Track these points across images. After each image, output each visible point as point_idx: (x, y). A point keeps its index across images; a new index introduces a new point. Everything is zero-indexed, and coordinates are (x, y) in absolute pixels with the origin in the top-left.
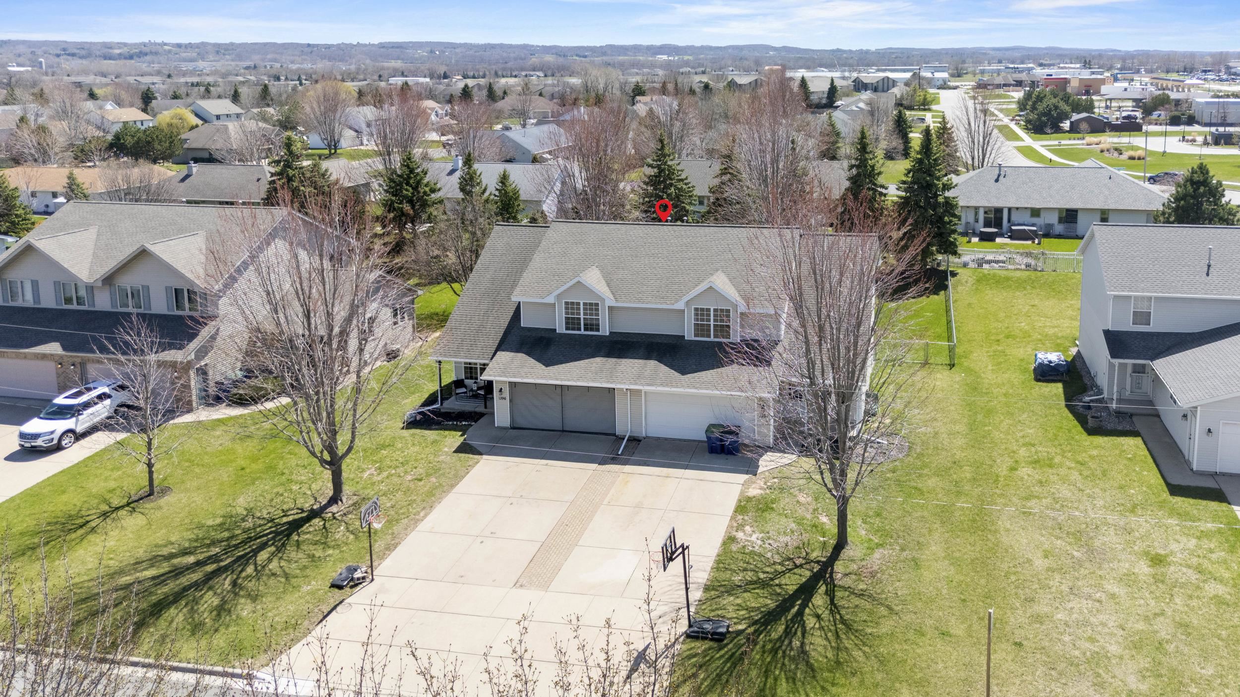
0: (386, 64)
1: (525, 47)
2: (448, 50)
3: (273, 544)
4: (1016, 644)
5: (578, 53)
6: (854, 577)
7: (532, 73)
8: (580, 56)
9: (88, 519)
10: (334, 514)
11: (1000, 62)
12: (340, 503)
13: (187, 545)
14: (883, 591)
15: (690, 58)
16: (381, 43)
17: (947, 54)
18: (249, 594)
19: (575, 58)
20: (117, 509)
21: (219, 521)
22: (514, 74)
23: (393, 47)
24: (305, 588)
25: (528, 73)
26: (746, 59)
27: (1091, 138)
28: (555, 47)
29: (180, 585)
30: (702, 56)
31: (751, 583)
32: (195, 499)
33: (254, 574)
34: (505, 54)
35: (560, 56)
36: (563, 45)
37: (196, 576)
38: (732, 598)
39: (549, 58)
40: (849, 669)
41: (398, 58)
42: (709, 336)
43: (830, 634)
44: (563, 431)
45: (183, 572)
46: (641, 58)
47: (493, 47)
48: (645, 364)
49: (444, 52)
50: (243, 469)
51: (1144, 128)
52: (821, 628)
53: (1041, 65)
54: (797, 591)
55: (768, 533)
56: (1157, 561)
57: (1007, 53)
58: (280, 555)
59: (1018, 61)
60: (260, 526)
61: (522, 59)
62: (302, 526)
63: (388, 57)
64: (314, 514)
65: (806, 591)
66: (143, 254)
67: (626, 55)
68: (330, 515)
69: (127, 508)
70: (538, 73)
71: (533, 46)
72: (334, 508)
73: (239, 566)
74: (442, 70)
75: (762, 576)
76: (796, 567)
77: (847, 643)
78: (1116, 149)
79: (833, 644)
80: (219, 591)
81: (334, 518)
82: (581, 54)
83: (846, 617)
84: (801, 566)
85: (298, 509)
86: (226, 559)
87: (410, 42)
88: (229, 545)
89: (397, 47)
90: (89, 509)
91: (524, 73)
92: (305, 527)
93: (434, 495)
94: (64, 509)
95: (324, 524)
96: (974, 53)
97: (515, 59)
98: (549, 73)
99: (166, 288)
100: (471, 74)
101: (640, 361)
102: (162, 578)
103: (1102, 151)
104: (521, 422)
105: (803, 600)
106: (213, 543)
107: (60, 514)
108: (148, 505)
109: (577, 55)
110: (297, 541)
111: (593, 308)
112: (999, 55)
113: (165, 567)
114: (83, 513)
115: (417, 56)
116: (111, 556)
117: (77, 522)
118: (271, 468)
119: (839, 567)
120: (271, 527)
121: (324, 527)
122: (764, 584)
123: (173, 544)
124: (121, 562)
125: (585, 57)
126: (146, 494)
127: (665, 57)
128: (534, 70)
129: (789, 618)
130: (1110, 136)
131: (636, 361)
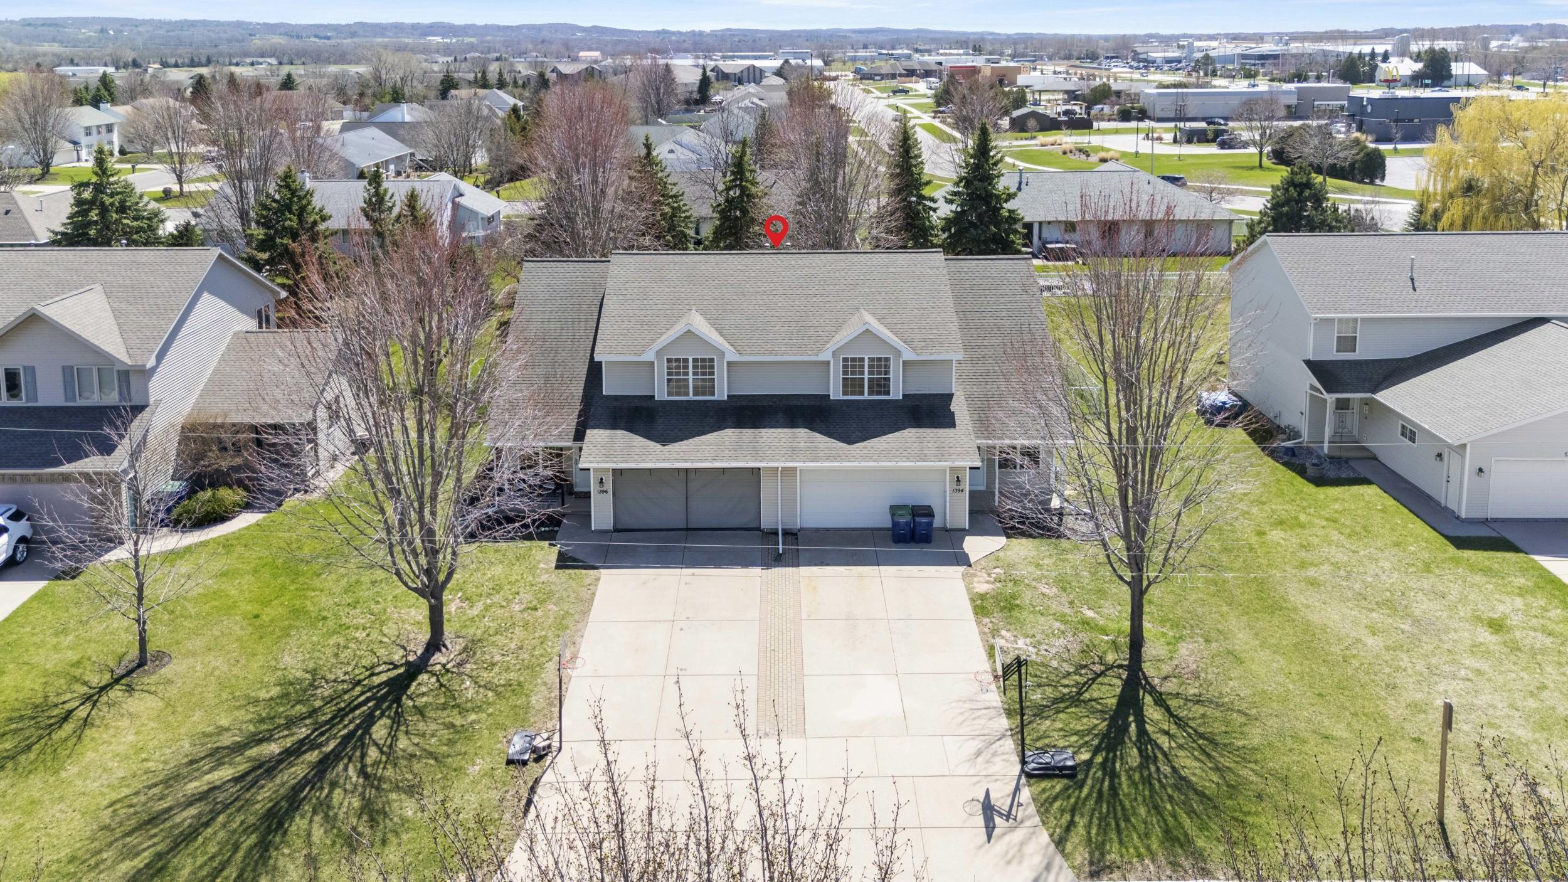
0: (40, 49)
1: (239, 24)
2: (127, 28)
3: (382, 715)
4: (1414, 740)
5: (318, 33)
6: (1174, 680)
7: (261, 60)
8: (320, 38)
9: (68, 706)
10: (444, 666)
11: (865, 47)
12: (444, 650)
13: (252, 728)
14: (1221, 694)
15: (473, 40)
16: (24, 20)
17: (799, 36)
18: (397, 786)
19: (313, 39)
20: (103, 689)
21: (275, 691)
22: (234, 61)
23: (43, 25)
24: (474, 770)
25: (255, 59)
26: (550, 42)
27: (1043, 138)
28: (282, 25)
29: (283, 784)
30: (489, 38)
31: (1056, 701)
32: (213, 664)
33: (384, 758)
34: (213, 35)
35: (292, 37)
36: (293, 23)
37: (299, 770)
38: (1048, 723)
39: (278, 40)
40: (1251, 793)
41: (54, 40)
42: (862, 393)
43: (1196, 753)
44: (687, 529)
45: (273, 768)
46: (406, 40)
47: (193, 24)
48: (794, 434)
49: (121, 31)
50: (257, 616)
51: (1095, 125)
52: (1181, 747)
53: (917, 51)
54: (1119, 704)
55: (1034, 636)
56: (1497, 626)
57: (870, 36)
58: (403, 728)
59: (888, 46)
60: (346, 692)
61: (238, 41)
62: (408, 686)
63: (40, 39)
64: (414, 669)
65: (1129, 701)
66: (33, 319)
67: (383, 35)
68: (438, 667)
69: (117, 687)
70: (269, 60)
71: (250, 23)
72: (439, 658)
73: (354, 749)
74: (129, 56)
75: (1066, 691)
76: (1099, 676)
77: (1226, 762)
78: (1080, 150)
79: (1210, 765)
80: (348, 787)
81: (448, 671)
82: (322, 35)
83: (1201, 730)
84: (1102, 673)
85: (385, 663)
86: (328, 740)
87: (69, 18)
88: (316, 723)
89: (50, 25)
90: (58, 694)
91: (249, 60)
92: (413, 688)
93: (567, 628)
94: (21, 696)
95: (438, 680)
96: (831, 36)
97: (229, 41)
98: (285, 60)
99: (64, 368)
100: (173, 61)
101: (786, 430)
102: (250, 778)
103: (1065, 153)
104: (628, 522)
105: (1135, 715)
106: (291, 723)
107: (17, 705)
108: (147, 680)
109: (316, 36)
110: (415, 706)
111: (705, 366)
112: (861, 38)
113: (240, 765)
114: (53, 699)
115: (81, 36)
116: (143, 756)
117: (55, 712)
118: (297, 612)
119: (1148, 669)
120: (363, 693)
121: (441, 685)
122: (1076, 700)
123: (227, 729)
124: (166, 762)
125: (328, 38)
126: (134, 664)
127: (439, 39)
128: (262, 56)
129: (1134, 739)
130: (1066, 135)
131: (780, 430)
